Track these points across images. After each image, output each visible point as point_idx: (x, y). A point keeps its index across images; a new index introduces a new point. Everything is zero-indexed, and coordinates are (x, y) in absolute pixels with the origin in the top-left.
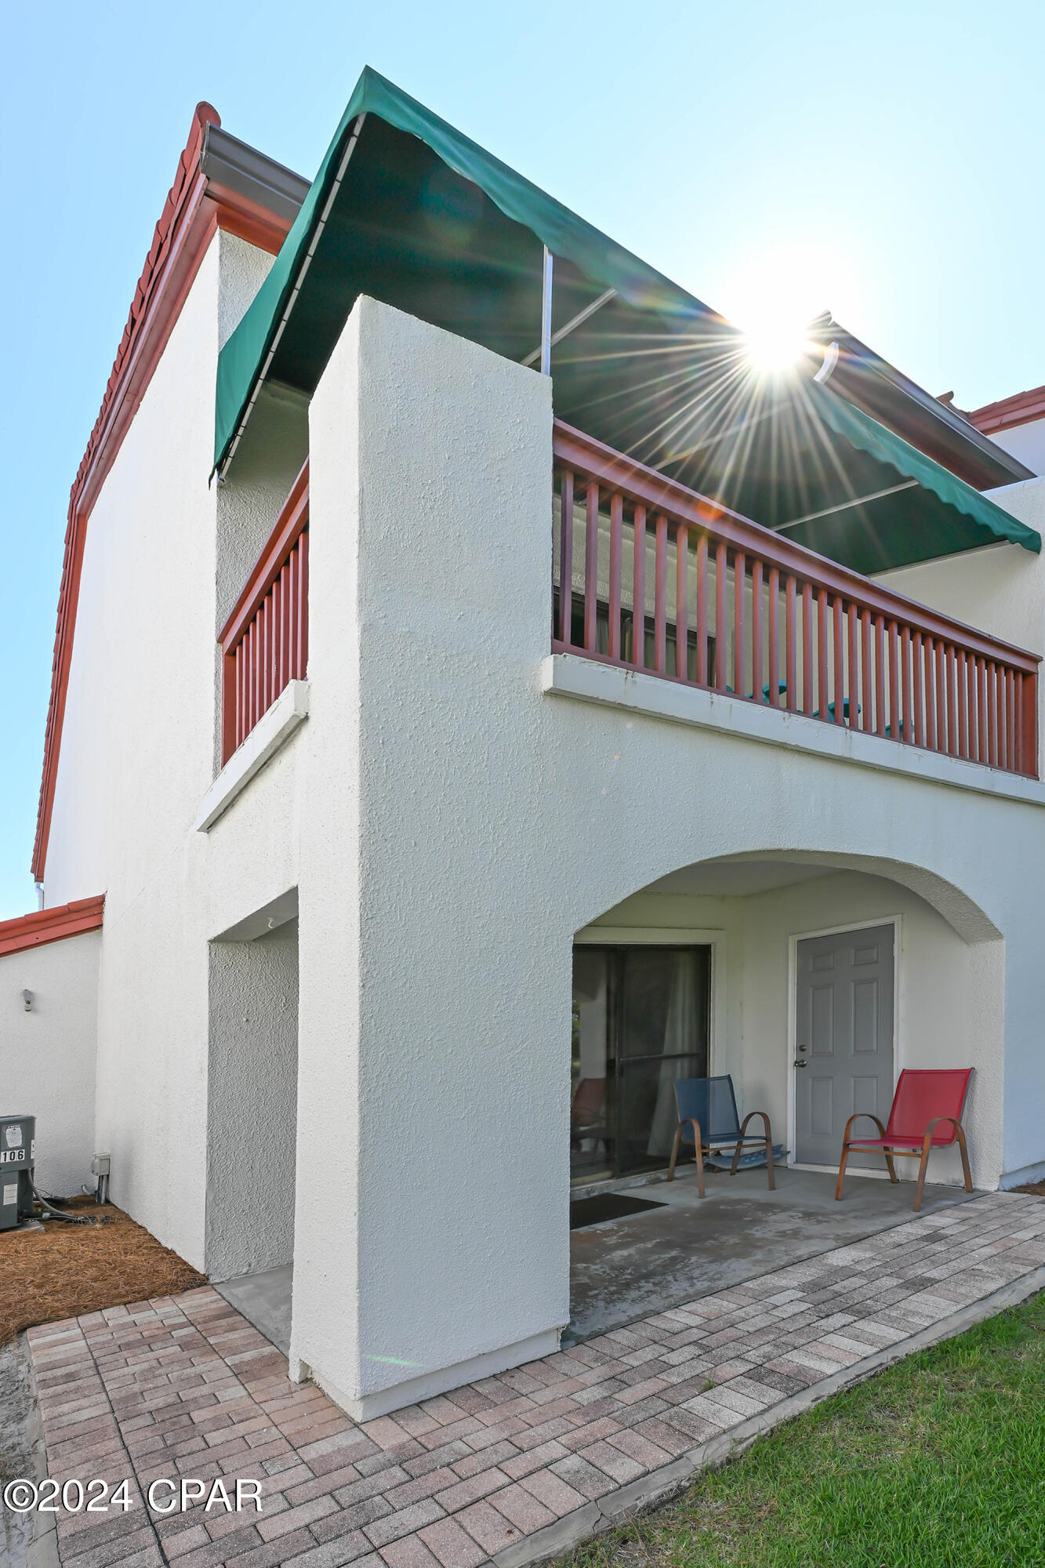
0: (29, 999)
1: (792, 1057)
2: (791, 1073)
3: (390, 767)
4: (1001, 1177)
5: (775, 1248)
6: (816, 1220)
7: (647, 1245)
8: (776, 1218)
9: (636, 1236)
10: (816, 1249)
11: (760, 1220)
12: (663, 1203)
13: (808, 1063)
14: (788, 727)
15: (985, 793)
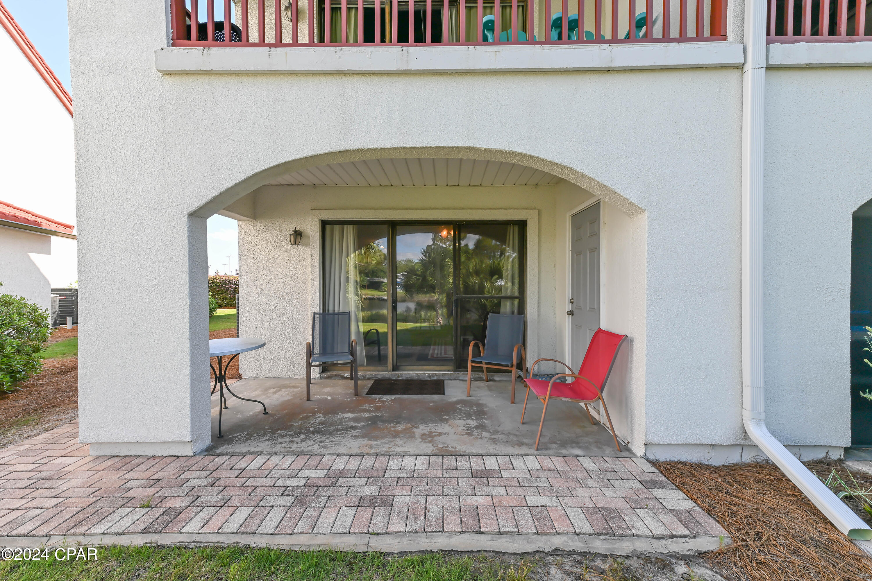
1: (568, 307)
2: (568, 321)
3: (86, 131)
4: (645, 445)
5: (399, 441)
6: (469, 432)
7: (367, 415)
8: (457, 422)
9: (378, 409)
10: (412, 450)
11: (446, 421)
12: (444, 394)
13: (574, 313)
14: (340, 58)
15: (608, 70)
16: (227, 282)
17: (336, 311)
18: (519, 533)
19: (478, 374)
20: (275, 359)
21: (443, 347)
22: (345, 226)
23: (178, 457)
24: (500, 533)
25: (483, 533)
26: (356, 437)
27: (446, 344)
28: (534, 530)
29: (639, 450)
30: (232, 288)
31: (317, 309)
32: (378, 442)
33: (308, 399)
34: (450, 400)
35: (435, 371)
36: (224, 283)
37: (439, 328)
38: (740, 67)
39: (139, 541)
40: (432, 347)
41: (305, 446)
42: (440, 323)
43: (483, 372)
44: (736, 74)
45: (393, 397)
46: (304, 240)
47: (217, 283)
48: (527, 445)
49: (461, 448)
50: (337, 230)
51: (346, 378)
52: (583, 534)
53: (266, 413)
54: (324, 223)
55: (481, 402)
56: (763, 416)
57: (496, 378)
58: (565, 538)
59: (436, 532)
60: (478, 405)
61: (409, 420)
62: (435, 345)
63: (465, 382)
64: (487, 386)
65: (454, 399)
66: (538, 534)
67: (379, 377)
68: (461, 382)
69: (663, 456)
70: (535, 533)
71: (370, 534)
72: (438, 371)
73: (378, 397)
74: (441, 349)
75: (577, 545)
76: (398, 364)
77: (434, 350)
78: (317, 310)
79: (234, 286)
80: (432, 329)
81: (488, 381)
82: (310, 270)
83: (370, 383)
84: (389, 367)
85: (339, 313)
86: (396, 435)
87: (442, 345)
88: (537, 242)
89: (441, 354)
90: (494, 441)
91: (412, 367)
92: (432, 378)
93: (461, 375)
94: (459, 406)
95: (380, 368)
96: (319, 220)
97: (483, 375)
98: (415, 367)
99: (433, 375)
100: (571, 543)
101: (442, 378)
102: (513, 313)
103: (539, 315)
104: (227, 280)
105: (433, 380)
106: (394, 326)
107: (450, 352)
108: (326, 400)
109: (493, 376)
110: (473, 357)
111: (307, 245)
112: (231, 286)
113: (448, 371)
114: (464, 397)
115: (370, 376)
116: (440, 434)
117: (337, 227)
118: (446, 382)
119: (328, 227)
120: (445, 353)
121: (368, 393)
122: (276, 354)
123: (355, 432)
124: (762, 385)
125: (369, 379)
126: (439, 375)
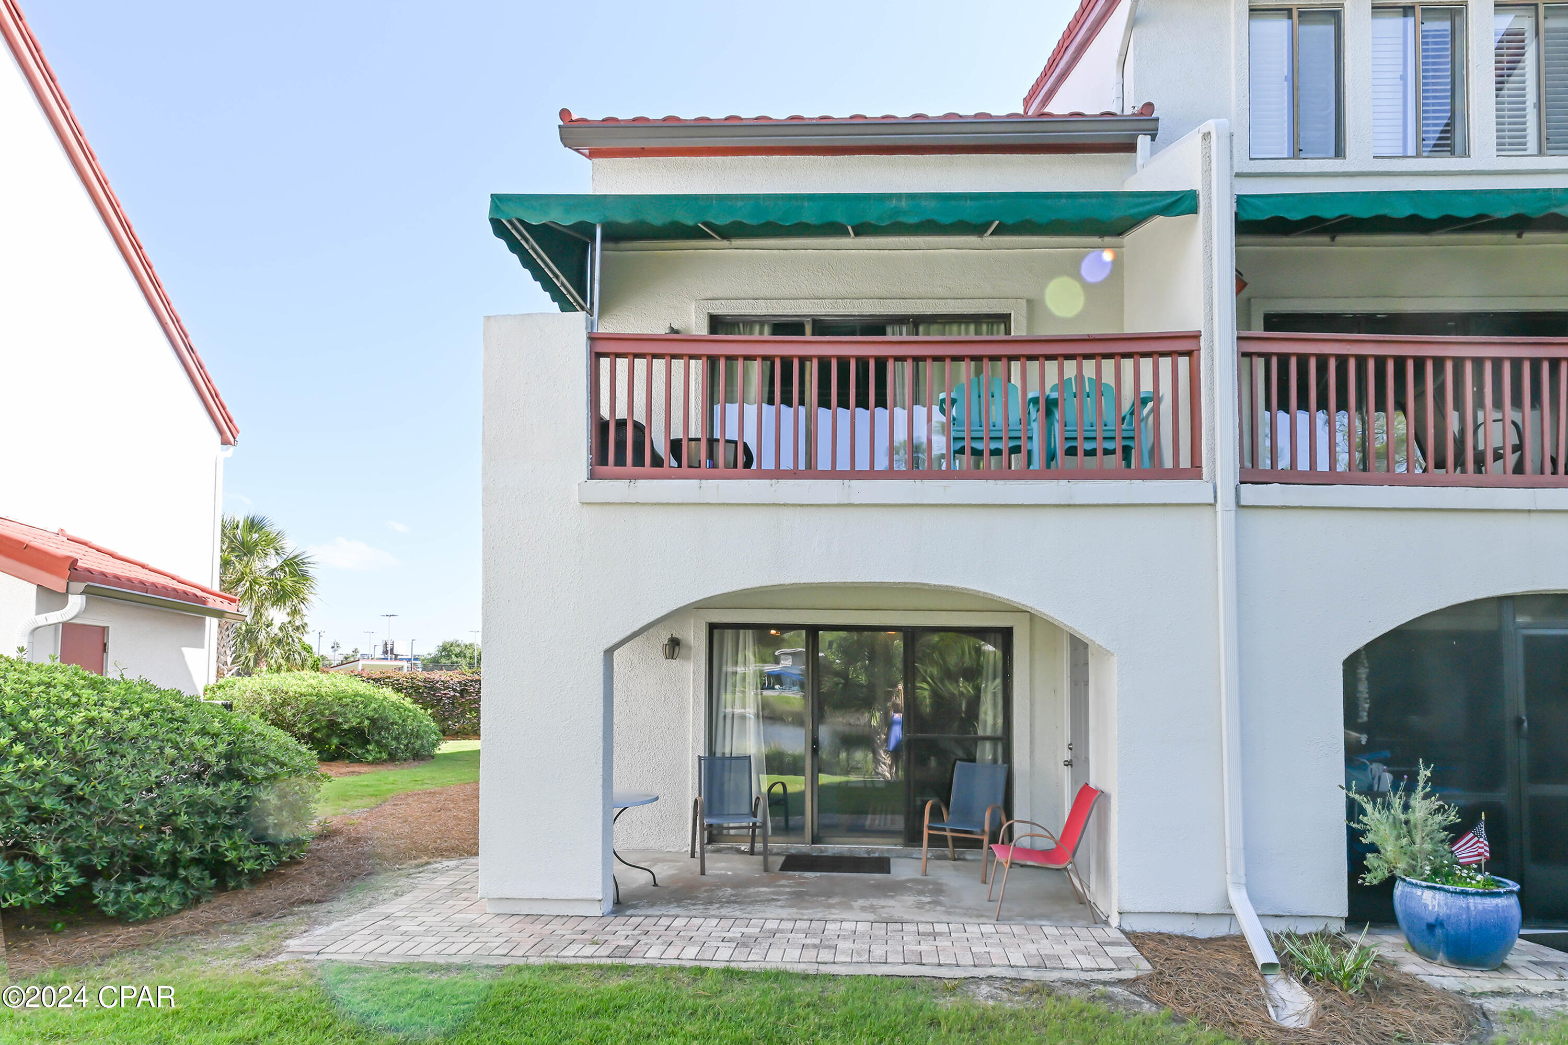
1: (1066, 756)
2: (1065, 773)
4: (1120, 913)
5: (834, 911)
6: (920, 906)
7: (788, 890)
8: (906, 898)
9: (802, 884)
10: (850, 918)
11: (892, 897)
12: (889, 872)
13: (1073, 763)
14: (775, 491)
15: (1069, 505)
16: (437, 685)
17: (728, 755)
18: (958, 965)
19: (939, 851)
20: (637, 823)
21: (889, 817)
22: (742, 631)
23: (587, 917)
24: (940, 965)
25: (924, 965)
26: (782, 907)
27: (893, 812)
28: (972, 963)
29: (1114, 921)
30: (448, 698)
31: (702, 751)
32: (810, 911)
33: (703, 873)
34: (898, 879)
35: (877, 844)
36: (431, 688)
37: (882, 785)
38: (1213, 505)
39: (609, 961)
40: (870, 817)
41: (724, 911)
42: (884, 776)
43: (948, 847)
44: (1209, 510)
45: (818, 874)
46: (683, 651)
47: (418, 687)
48: (986, 916)
49: (906, 917)
50: (730, 638)
51: (743, 852)
52: (1017, 967)
53: (655, 885)
54: (713, 628)
55: (940, 881)
56: (1243, 881)
57: (968, 857)
58: (1000, 969)
59: (880, 963)
60: (935, 883)
61: (844, 894)
62: (874, 813)
63: (919, 861)
64: (954, 866)
65: (903, 878)
66: (975, 966)
67: (793, 851)
68: (914, 860)
69: (1140, 925)
70: (972, 966)
71: (818, 963)
72: (879, 844)
73: (797, 873)
74: (886, 819)
75: (1012, 973)
76: (821, 835)
77: (873, 820)
78: (702, 755)
79: (452, 693)
80: (869, 785)
81: (955, 860)
82: (691, 696)
83: (781, 859)
84: (807, 838)
85: (731, 758)
86: (830, 906)
87: (886, 814)
88: (1028, 659)
89: (885, 825)
90: (949, 913)
91: (841, 839)
92: (872, 855)
93: (915, 851)
94: (909, 885)
95: (793, 839)
96: (706, 623)
97: (948, 851)
98: (846, 839)
99: (873, 851)
100: (1004, 972)
101: (886, 855)
102: (995, 761)
103: (1032, 765)
104: (437, 682)
105: (872, 858)
106: (814, 779)
107: (899, 823)
108: (726, 875)
109: (963, 853)
110: (930, 822)
111: (687, 658)
112: (445, 694)
113: (896, 846)
114: (918, 876)
115: (780, 851)
116: (883, 907)
117: (729, 634)
118: (892, 861)
119: (716, 633)
120: (893, 823)
121: (781, 870)
122: (638, 815)
123: (779, 903)
124: (1242, 846)
125: (777, 854)
126: (882, 851)
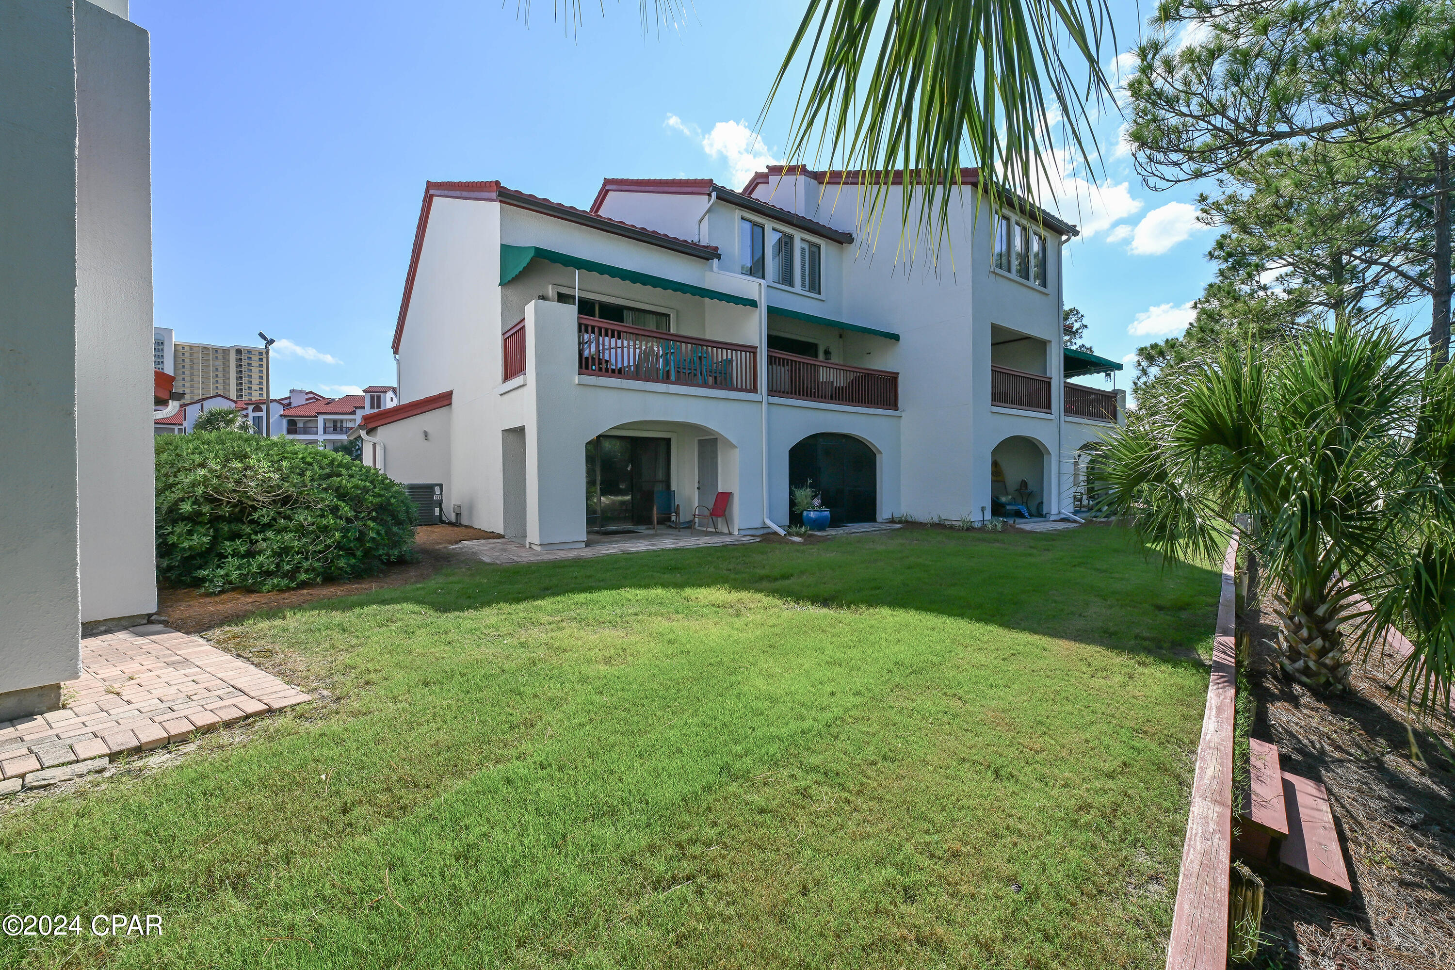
0: (426, 434)
1: (696, 485)
2: (696, 492)
4: (738, 530)
13: (701, 488)
29: (736, 533)
